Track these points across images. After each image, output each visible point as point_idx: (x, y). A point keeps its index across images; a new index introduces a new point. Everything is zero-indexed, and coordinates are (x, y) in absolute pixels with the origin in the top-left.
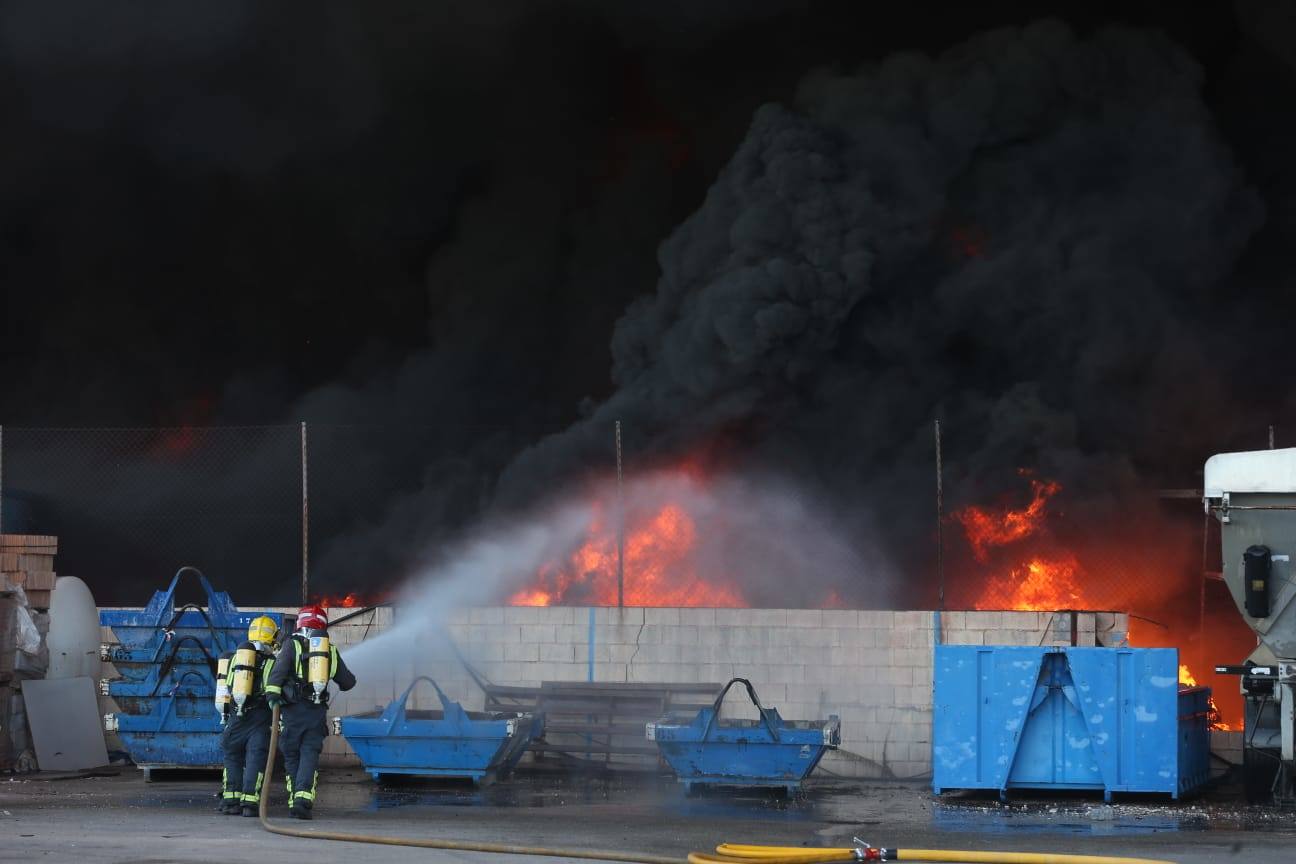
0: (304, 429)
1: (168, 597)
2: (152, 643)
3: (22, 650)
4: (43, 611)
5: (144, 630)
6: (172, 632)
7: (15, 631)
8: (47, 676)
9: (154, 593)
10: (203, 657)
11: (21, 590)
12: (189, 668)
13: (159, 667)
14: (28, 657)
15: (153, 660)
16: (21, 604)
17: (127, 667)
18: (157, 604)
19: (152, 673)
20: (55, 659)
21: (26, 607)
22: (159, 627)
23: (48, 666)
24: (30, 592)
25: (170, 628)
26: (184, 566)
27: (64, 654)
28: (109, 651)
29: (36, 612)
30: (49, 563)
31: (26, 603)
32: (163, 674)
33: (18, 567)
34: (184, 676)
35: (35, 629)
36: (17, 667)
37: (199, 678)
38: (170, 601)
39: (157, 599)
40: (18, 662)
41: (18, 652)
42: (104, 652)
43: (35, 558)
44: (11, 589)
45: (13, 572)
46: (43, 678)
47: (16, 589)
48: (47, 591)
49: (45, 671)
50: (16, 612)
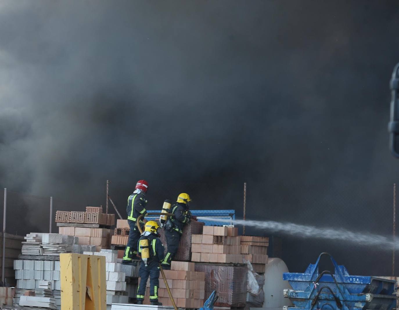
0: (395, 187)
1: (315, 267)
2: (308, 289)
3: (250, 292)
4: (261, 274)
5: (304, 283)
6: (317, 284)
7: (247, 283)
8: (264, 306)
9: (309, 265)
10: (332, 296)
11: (250, 263)
12: (326, 302)
13: (311, 301)
14: (254, 296)
15: (309, 297)
16: (250, 270)
17: (297, 301)
18: (310, 270)
19: (308, 304)
20: (267, 297)
21: (252, 272)
22: (311, 282)
23: (264, 301)
24: (254, 264)
25: (316, 282)
26: (324, 252)
27: (272, 296)
28: (287, 292)
29: (257, 274)
30: (265, 250)
31: (252, 269)
32: (313, 305)
33: (249, 251)
34: (323, 306)
35: (256, 282)
36: (247, 300)
37: (330, 307)
38: (316, 268)
39: (310, 268)
40: (248, 298)
41: (248, 294)
42: (285, 293)
43: (257, 249)
44: (245, 262)
45: (246, 254)
46: (261, 307)
47: (247, 262)
48: (264, 264)
49: (263, 304)
50: (247, 273)
